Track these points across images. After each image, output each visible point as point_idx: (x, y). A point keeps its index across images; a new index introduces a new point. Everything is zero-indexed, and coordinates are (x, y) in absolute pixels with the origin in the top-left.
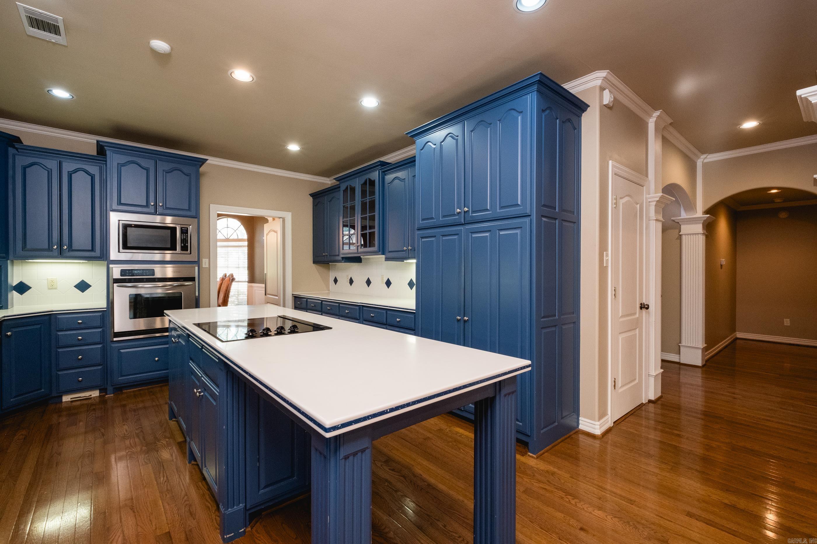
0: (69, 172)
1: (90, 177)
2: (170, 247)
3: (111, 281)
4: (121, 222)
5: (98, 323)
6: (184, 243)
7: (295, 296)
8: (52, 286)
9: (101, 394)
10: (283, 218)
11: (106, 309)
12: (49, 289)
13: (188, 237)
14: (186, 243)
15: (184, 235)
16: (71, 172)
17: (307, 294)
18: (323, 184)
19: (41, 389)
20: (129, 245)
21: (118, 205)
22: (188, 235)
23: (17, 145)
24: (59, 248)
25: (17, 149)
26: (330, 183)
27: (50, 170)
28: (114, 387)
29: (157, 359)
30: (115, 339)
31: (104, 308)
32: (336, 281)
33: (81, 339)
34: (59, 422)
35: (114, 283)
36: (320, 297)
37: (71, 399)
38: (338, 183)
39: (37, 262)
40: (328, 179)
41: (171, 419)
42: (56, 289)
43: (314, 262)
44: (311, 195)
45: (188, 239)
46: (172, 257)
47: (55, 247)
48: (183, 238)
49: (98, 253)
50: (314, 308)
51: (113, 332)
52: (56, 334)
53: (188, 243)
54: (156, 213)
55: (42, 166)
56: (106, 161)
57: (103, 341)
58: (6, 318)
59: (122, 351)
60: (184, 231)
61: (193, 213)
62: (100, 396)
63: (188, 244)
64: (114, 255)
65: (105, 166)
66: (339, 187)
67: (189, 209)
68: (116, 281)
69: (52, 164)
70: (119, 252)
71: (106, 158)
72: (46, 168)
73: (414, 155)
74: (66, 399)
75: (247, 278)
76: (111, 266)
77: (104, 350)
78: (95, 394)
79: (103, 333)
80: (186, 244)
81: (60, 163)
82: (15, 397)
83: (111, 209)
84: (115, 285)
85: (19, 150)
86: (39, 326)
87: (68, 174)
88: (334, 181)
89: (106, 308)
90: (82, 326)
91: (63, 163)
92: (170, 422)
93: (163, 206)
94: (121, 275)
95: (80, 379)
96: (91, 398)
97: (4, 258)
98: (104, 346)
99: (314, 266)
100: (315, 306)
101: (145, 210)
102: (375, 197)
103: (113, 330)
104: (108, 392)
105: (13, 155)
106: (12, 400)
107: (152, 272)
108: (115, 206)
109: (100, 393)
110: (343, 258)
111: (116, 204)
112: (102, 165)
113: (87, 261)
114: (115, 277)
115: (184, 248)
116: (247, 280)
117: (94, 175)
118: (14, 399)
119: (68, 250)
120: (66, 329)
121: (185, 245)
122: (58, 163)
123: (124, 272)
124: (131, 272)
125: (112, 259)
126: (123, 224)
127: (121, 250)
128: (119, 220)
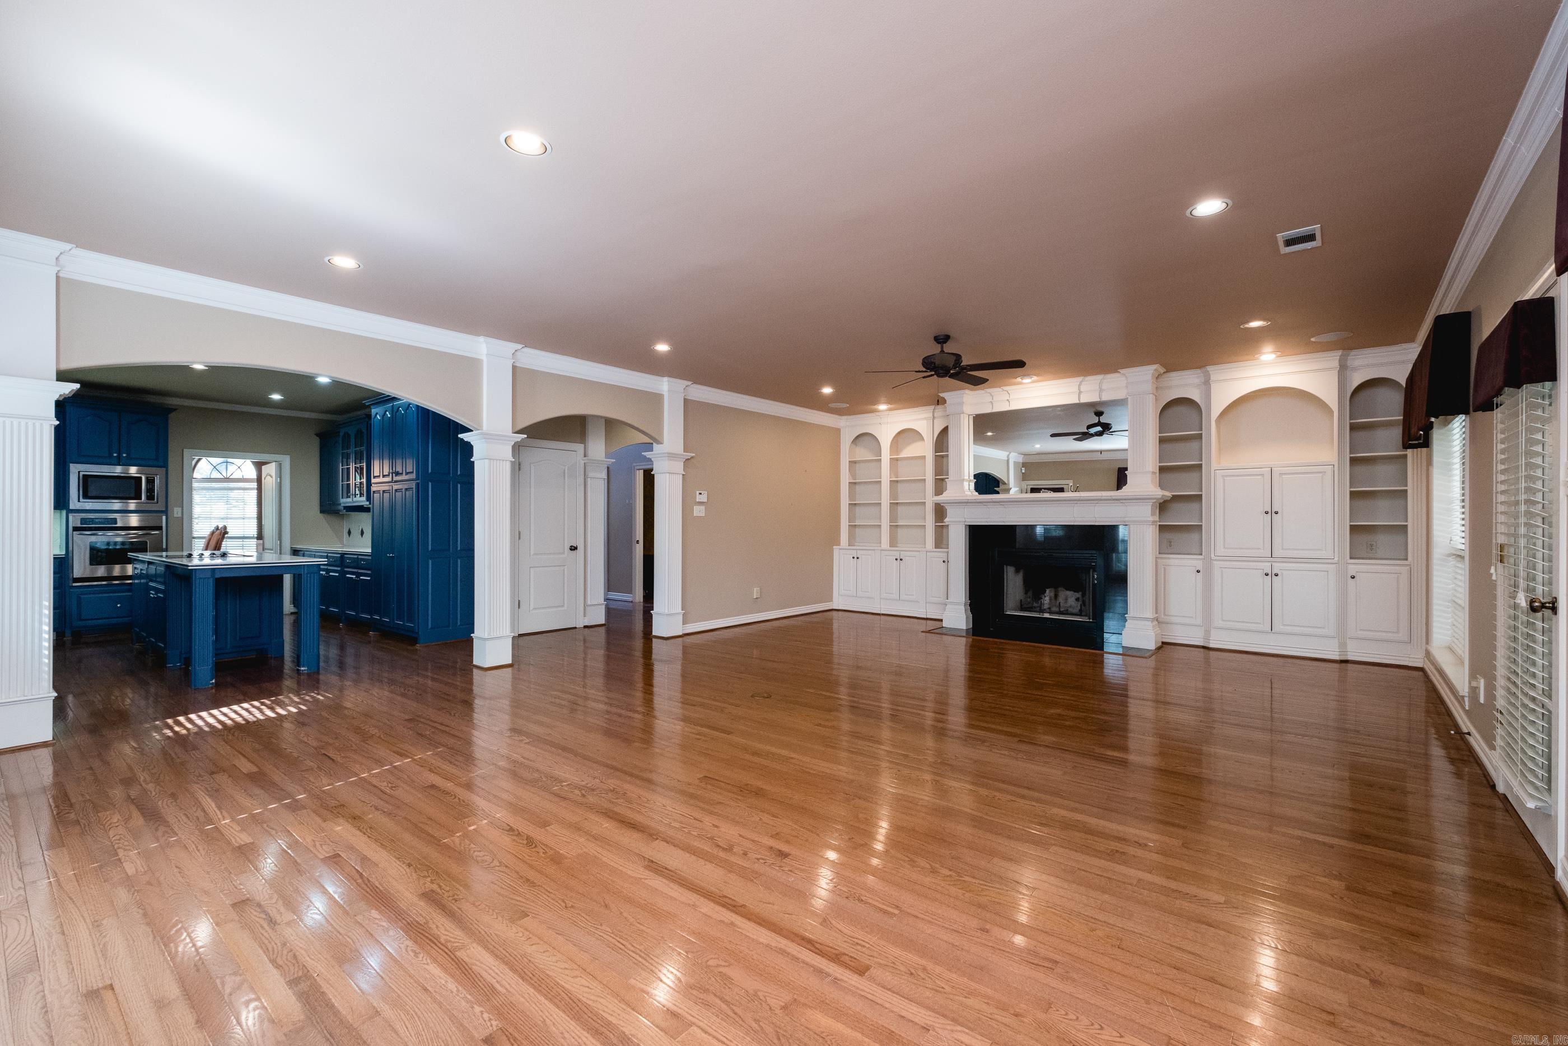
2: (134, 496)
3: (71, 529)
4: (82, 474)
6: (150, 492)
7: (293, 550)
10: (280, 462)
11: (65, 556)
13: (154, 487)
14: (152, 492)
15: (150, 484)
20: (89, 495)
21: (79, 457)
22: (155, 485)
29: (119, 606)
30: (75, 584)
32: (349, 533)
35: (73, 531)
44: (317, 435)
45: (154, 489)
46: (136, 507)
48: (149, 488)
51: (73, 577)
53: (155, 493)
54: (120, 463)
57: (61, 586)
59: (81, 596)
60: (150, 481)
61: (161, 463)
64: (74, 503)
67: (157, 459)
68: (75, 529)
70: (79, 501)
76: (71, 515)
77: (62, 594)
79: (62, 578)
83: (71, 461)
84: (75, 533)
93: (127, 456)
94: (81, 524)
98: (62, 590)
99: (321, 516)
101: (107, 461)
103: (72, 575)
104: (66, 635)
107: (115, 521)
108: (75, 458)
110: (344, 507)
111: (77, 456)
114: (74, 525)
115: (151, 498)
116: (256, 536)
121: (151, 495)
123: (83, 521)
124: (92, 521)
125: (71, 508)
126: (84, 475)
127: (81, 499)
128: (79, 472)
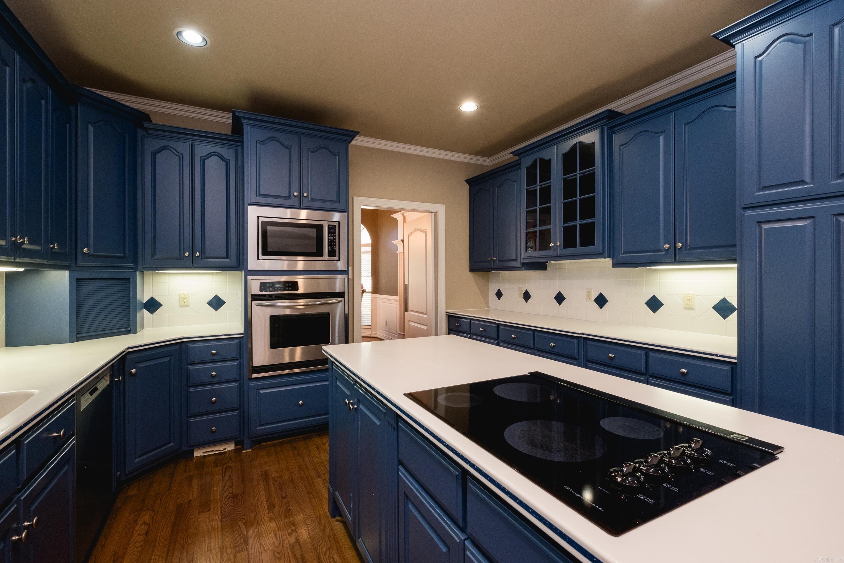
0: (202, 158)
1: (225, 163)
2: (315, 251)
3: (249, 299)
4: (261, 219)
5: (234, 355)
6: (331, 246)
7: (449, 315)
8: (184, 304)
9: (237, 447)
10: (435, 213)
11: (242, 336)
12: (181, 306)
13: (336, 238)
14: (333, 245)
15: (331, 235)
16: (203, 158)
17: (464, 312)
18: (483, 166)
19: (169, 443)
20: (269, 250)
21: (256, 196)
22: (336, 235)
23: (146, 125)
24: (191, 255)
25: (146, 129)
26: (489, 164)
27: (182, 156)
28: (251, 440)
29: (301, 402)
30: (254, 376)
31: (241, 334)
32: (499, 294)
33: (216, 375)
34: (189, 501)
35: (252, 301)
36: (496, 319)
37: (203, 453)
38: (517, 158)
39: (168, 274)
40: (487, 159)
41: (333, 516)
42: (188, 306)
43: (472, 270)
44: (467, 181)
45: (336, 240)
47: (187, 253)
48: (331, 240)
49: (232, 261)
50: (484, 333)
51: (251, 367)
52: (187, 368)
53: (336, 245)
54: (300, 206)
55: (173, 150)
56: (242, 142)
57: (239, 379)
58: (130, 350)
59: (262, 392)
60: (332, 230)
61: (341, 206)
62: (235, 449)
63: (336, 247)
64: (253, 263)
65: (240, 148)
66: (520, 164)
67: (337, 201)
68: (255, 298)
69: (183, 147)
70: (258, 259)
71: (243, 138)
72: (177, 154)
73: (731, 71)
74: (198, 453)
75: (371, 288)
76: (249, 278)
77: (240, 389)
78: (230, 447)
79: (240, 366)
80: (334, 247)
81: (192, 146)
82: (141, 456)
83: (249, 203)
84: (254, 303)
85: (149, 131)
86: (167, 359)
87: (201, 160)
88: (511, 155)
89: (243, 334)
90: (216, 357)
91: (195, 146)
92: (333, 520)
93: (307, 196)
94: (261, 290)
95: (214, 428)
96: (225, 453)
97: (132, 268)
98: (240, 384)
99: (470, 275)
100: (485, 330)
101: (287, 202)
102: (594, 169)
103: (251, 363)
104: (245, 446)
105: (142, 137)
106: (136, 460)
107: (294, 285)
108: (254, 199)
109: (235, 446)
110: (523, 264)
111: (255, 195)
112: (238, 148)
113: (221, 272)
114: (254, 293)
115: (332, 253)
116: (371, 290)
117: (229, 160)
118: (139, 459)
119: (200, 257)
120: (199, 362)
121: (332, 248)
122: (190, 145)
123: (263, 286)
124: (272, 286)
125: (250, 268)
126: (263, 222)
127: (261, 257)
128: (258, 217)
